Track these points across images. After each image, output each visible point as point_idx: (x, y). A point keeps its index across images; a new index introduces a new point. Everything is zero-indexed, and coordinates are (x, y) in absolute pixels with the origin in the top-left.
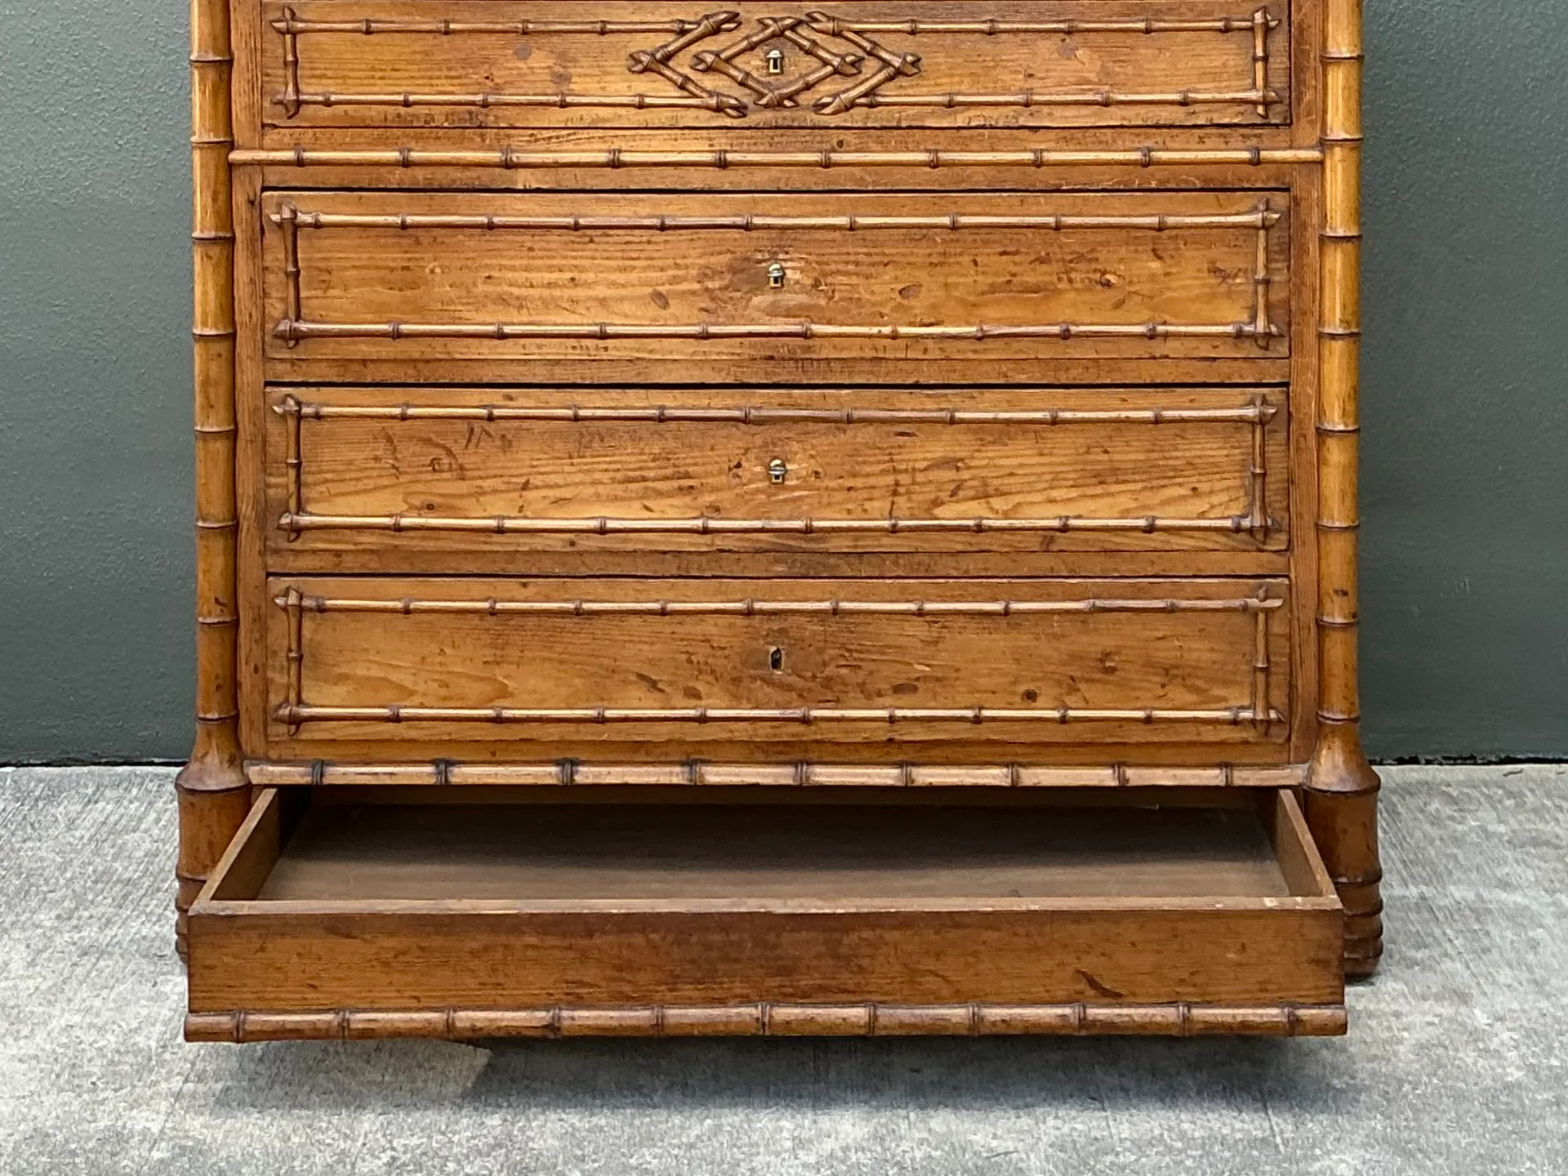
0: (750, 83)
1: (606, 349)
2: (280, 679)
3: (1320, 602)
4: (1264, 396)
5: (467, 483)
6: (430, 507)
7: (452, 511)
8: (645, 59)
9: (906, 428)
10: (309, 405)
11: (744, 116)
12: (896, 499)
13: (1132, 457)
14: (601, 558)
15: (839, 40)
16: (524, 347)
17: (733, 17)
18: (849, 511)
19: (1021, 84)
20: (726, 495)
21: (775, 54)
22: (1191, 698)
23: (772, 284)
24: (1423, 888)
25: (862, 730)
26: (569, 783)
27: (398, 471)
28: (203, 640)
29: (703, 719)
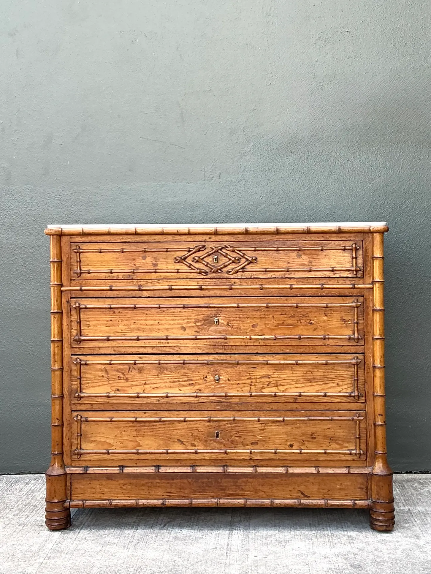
0: (209, 265)
1: (168, 343)
2: (75, 442)
3: (375, 418)
4: (357, 357)
5: (128, 383)
6: (118, 390)
7: (124, 391)
9: (254, 366)
10: (84, 361)
11: (207, 275)
12: (252, 387)
13: (319, 374)
14: (167, 405)
15: (234, 253)
16: (145, 342)
17: (204, 247)
18: (238, 391)
19: (286, 266)
20: (203, 386)
21: (216, 257)
22: (338, 447)
23: (215, 324)
24: (410, 507)
25: (243, 456)
26: (158, 472)
27: (109, 380)
28: (53, 430)
29: (196, 453)
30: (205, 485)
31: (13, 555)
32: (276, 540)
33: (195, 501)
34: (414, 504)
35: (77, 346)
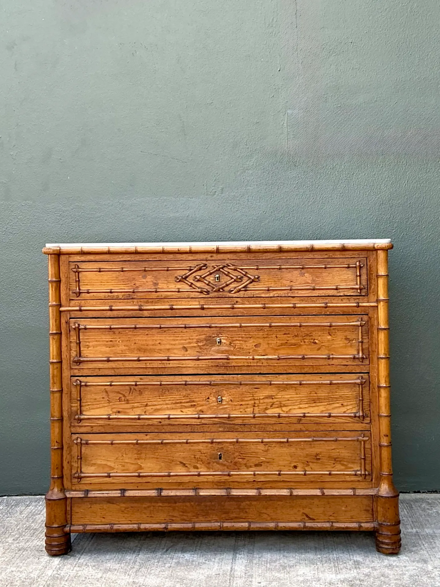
0: (210, 284)
1: (169, 364)
2: (75, 465)
3: (380, 438)
4: (362, 377)
5: (129, 405)
6: (119, 412)
7: (125, 413)
8: (180, 278)
9: (257, 387)
10: (83, 382)
11: (208, 294)
12: (255, 408)
13: (323, 395)
14: (169, 426)
15: (236, 272)
16: (146, 364)
18: (241, 412)
19: (289, 284)
20: (205, 407)
21: (217, 276)
22: (343, 467)
23: (218, 344)
24: (417, 529)
25: (246, 478)
26: (160, 495)
27: (109, 402)
28: (53, 454)
29: (199, 475)
30: (208, 508)
31: (12, 583)
32: (281, 566)
33: (198, 525)
34: (422, 526)
35: (76, 367)
